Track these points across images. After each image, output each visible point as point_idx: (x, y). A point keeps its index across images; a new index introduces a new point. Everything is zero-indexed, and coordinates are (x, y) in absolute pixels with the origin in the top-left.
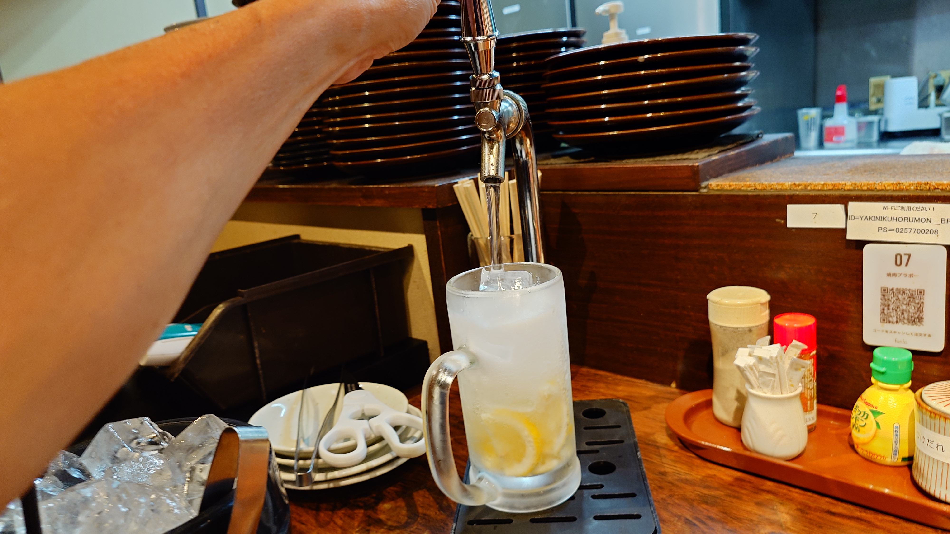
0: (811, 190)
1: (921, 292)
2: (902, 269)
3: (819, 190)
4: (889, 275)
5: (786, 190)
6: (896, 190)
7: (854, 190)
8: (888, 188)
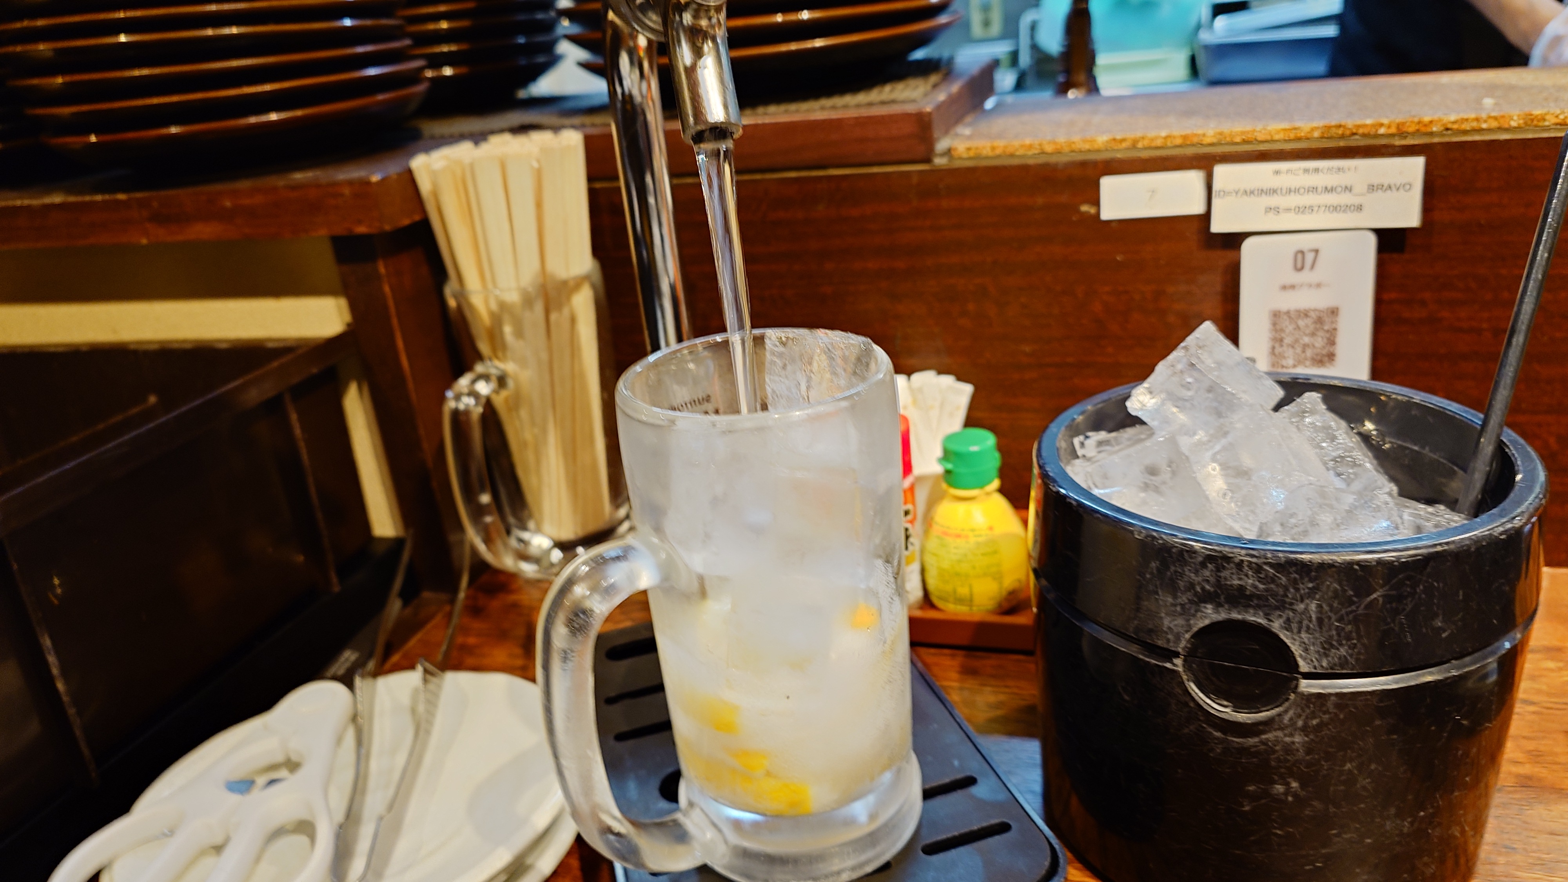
0: (1145, 148)
1: (1334, 312)
2: (1306, 276)
3: (1157, 148)
4: (1284, 288)
5: (1098, 151)
6: (1290, 140)
7: (1219, 144)
8: (1276, 137)
